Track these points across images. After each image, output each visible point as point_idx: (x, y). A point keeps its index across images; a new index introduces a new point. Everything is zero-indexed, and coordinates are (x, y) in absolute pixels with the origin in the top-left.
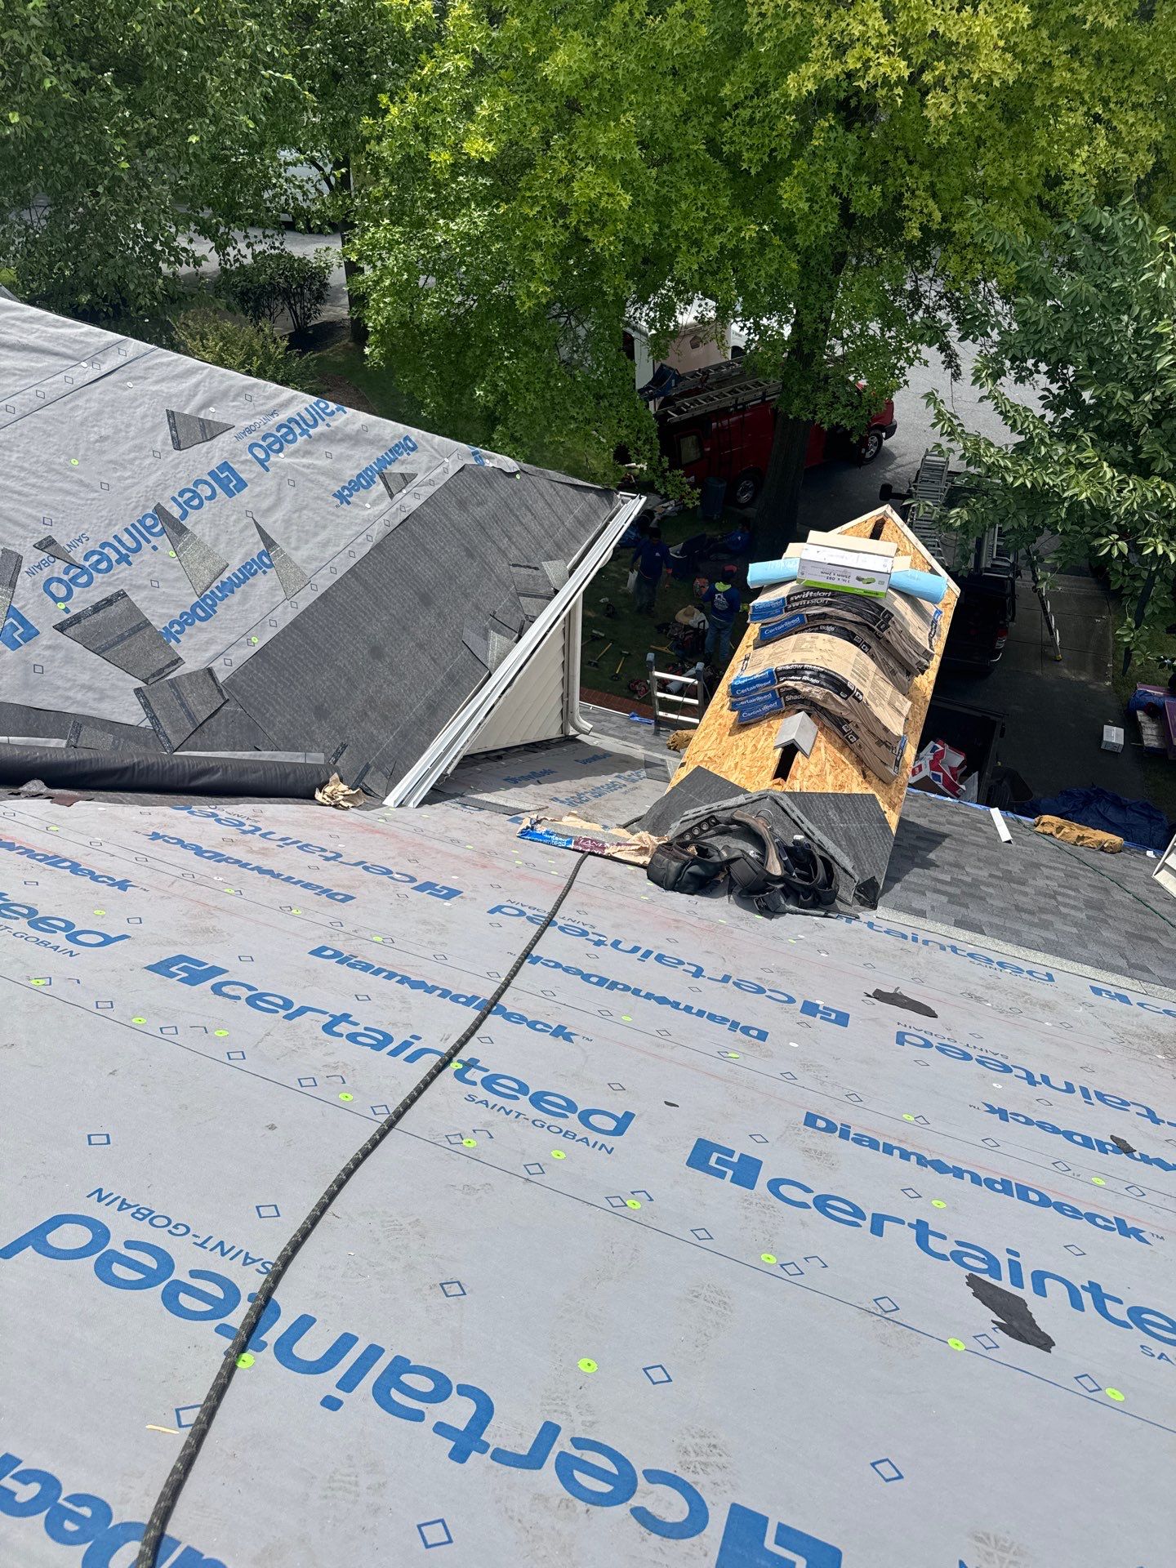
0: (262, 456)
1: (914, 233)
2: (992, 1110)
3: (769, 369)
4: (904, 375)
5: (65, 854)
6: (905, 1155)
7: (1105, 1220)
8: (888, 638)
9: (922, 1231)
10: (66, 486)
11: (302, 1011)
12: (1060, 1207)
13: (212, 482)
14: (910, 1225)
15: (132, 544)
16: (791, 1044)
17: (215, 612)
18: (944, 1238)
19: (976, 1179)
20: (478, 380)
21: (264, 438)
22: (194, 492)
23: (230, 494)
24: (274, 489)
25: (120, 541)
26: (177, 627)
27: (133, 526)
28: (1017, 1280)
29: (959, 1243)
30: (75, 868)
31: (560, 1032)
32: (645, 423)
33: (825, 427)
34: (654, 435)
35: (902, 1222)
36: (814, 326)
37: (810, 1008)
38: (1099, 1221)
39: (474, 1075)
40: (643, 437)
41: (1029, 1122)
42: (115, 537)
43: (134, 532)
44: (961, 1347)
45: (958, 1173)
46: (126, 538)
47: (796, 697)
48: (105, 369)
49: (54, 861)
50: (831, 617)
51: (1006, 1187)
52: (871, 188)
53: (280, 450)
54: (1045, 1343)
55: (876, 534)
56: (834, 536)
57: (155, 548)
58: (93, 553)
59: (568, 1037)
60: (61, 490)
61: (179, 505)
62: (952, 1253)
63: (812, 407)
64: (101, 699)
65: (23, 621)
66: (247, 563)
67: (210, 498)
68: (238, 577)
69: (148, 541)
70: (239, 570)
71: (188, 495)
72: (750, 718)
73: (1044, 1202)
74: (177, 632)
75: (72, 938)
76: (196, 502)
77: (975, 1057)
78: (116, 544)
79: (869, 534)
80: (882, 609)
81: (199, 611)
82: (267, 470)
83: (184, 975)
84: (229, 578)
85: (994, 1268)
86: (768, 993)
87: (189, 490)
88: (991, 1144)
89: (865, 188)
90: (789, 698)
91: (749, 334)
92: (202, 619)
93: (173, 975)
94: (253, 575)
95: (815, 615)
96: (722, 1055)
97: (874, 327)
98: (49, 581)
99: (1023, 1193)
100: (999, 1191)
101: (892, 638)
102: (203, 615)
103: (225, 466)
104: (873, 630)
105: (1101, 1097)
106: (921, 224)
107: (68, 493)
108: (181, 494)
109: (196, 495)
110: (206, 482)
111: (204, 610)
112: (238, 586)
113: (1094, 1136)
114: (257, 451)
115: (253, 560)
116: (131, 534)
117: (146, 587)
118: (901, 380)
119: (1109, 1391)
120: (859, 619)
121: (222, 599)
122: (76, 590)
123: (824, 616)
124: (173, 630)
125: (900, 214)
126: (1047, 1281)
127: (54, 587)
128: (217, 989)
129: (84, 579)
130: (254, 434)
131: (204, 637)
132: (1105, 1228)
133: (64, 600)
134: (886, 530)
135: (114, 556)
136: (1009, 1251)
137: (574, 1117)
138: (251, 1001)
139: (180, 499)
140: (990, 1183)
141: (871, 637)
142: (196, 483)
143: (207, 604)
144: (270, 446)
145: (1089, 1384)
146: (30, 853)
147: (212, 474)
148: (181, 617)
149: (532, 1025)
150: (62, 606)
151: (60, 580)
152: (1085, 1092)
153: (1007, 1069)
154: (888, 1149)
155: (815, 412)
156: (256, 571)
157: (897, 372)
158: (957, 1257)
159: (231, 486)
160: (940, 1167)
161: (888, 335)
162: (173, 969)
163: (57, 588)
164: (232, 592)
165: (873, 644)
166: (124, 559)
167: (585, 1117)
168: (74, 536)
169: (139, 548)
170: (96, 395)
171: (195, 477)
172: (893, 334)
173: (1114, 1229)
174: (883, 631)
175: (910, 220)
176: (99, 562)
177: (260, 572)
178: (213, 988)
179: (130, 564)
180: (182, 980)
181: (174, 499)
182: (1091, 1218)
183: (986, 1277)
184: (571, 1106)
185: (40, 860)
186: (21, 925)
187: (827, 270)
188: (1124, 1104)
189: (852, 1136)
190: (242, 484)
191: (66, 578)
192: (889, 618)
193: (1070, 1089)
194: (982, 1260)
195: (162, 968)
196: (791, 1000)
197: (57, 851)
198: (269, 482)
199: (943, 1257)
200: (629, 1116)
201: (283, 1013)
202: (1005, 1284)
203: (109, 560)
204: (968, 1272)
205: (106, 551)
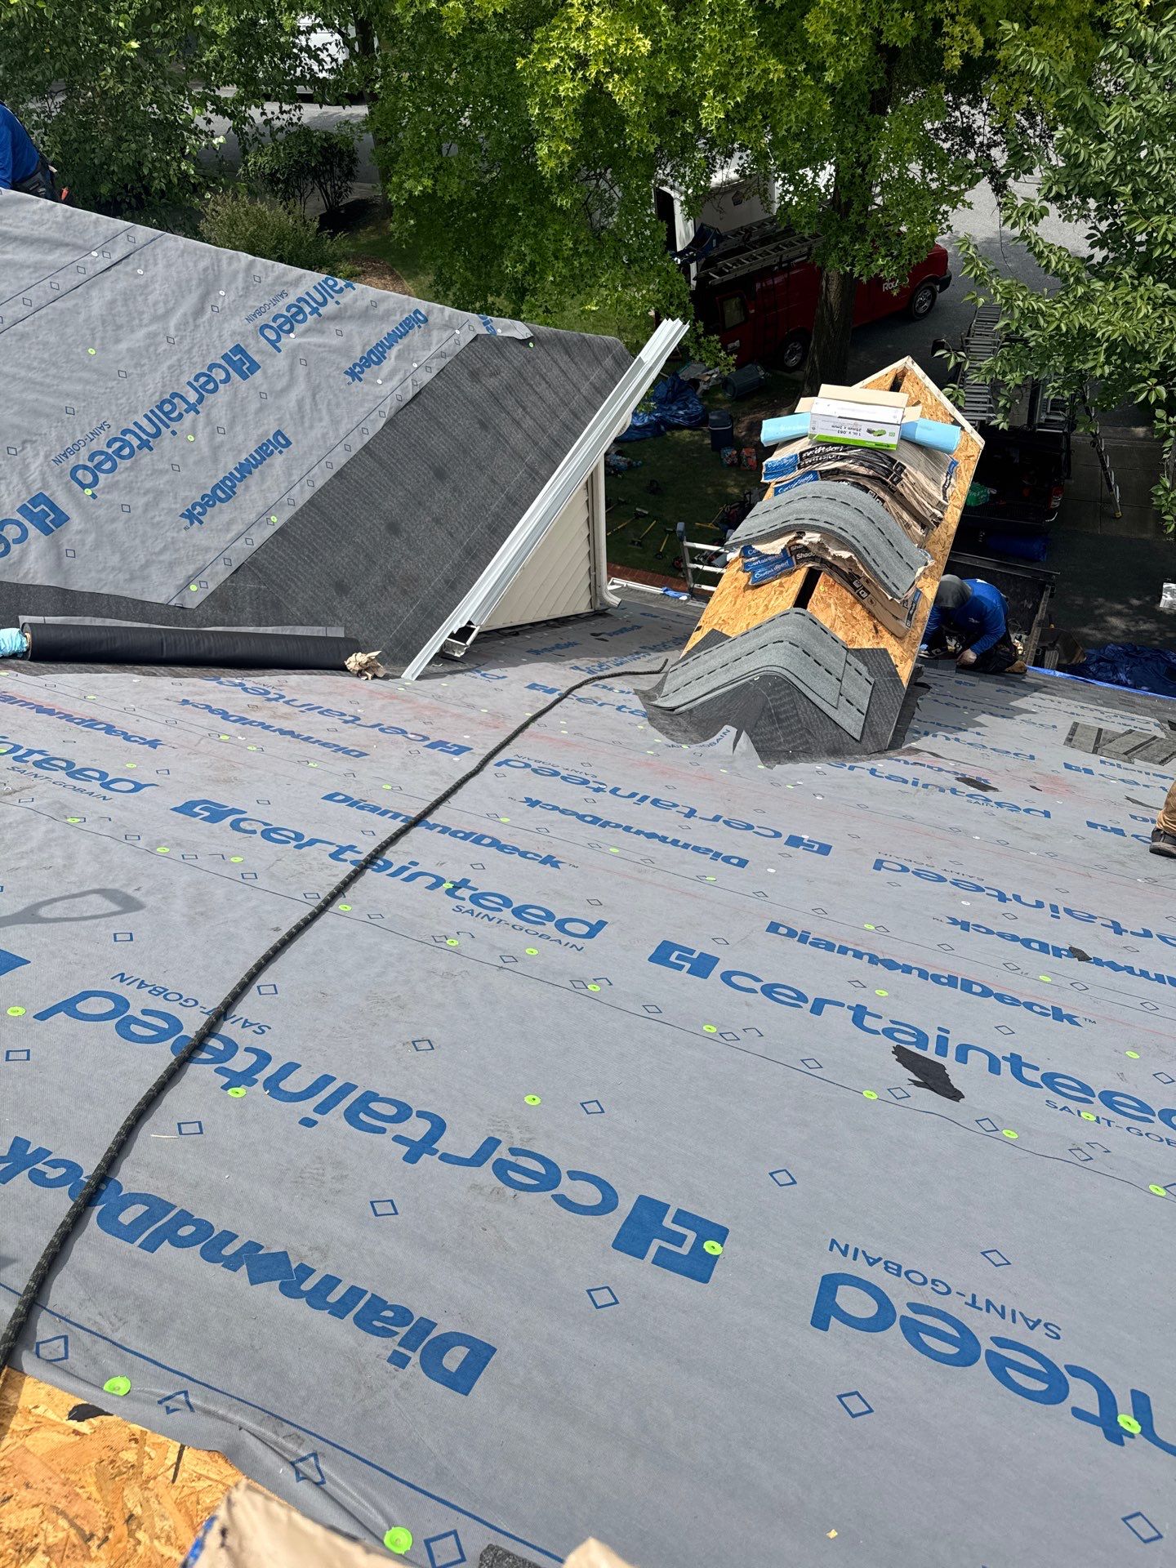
0: (273, 337)
1: (954, 61)
2: (954, 922)
3: (804, 221)
4: (946, 220)
5: (100, 718)
6: (858, 955)
7: (1041, 1007)
8: (901, 490)
9: (859, 1014)
10: (85, 375)
11: (312, 842)
12: (1000, 998)
13: (227, 366)
14: (849, 1007)
15: (151, 430)
16: (769, 870)
17: (234, 493)
18: (880, 1017)
19: (923, 974)
20: (505, 251)
21: (275, 319)
22: (209, 376)
23: (244, 377)
24: (287, 368)
25: (140, 428)
26: (199, 509)
27: (152, 411)
28: (942, 1048)
29: (893, 1022)
30: (110, 729)
31: (549, 861)
32: (677, 287)
33: (864, 279)
34: (687, 300)
35: (842, 1005)
36: (851, 171)
37: (795, 841)
38: (1036, 1008)
39: (464, 893)
40: (676, 302)
41: (989, 932)
42: (135, 424)
43: (154, 418)
44: (875, 1097)
45: (907, 969)
46: (145, 423)
47: (806, 555)
48: (116, 257)
49: (92, 723)
50: (844, 472)
51: (952, 981)
52: (902, 16)
53: (291, 330)
54: (956, 1095)
55: (895, 387)
56: (857, 390)
57: (174, 433)
58: (115, 440)
59: (555, 864)
60: (80, 380)
61: (195, 389)
62: (883, 1031)
63: (850, 260)
64: (132, 579)
65: (53, 507)
66: (264, 444)
67: (224, 381)
68: (254, 458)
69: (168, 427)
70: (256, 451)
71: (203, 380)
72: (763, 578)
73: (986, 993)
74: (199, 513)
75: (106, 786)
76: (211, 386)
77: (949, 879)
78: (137, 431)
79: (888, 387)
80: (893, 461)
81: (219, 493)
82: (279, 351)
83: (207, 814)
84: (246, 459)
85: (922, 1039)
86: (756, 829)
87: (204, 374)
88: (946, 948)
89: (897, 16)
90: (799, 556)
91: (783, 185)
92: (221, 500)
93: (196, 815)
94: (269, 455)
95: (827, 471)
96: (700, 878)
97: (915, 169)
98: (75, 469)
99: (967, 986)
100: (944, 984)
101: (905, 491)
102: (223, 496)
103: (238, 349)
104: (886, 483)
105: (1069, 911)
106: (962, 52)
107: (87, 382)
108: (197, 379)
109: (210, 379)
110: (220, 366)
111: (224, 492)
112: (256, 467)
113: (1051, 943)
114: (268, 332)
115: (269, 440)
116: (150, 420)
117: (167, 471)
118: (944, 226)
119: (1005, 1132)
120: (871, 473)
121: (240, 480)
122: (102, 476)
123: (836, 471)
124: (195, 512)
125: (939, 42)
126: (971, 1052)
127: (80, 474)
128: (235, 826)
129: (107, 466)
130: (265, 316)
131: (226, 517)
132: (1041, 1013)
133: (90, 486)
134: (906, 383)
135: (136, 443)
136: (939, 1029)
137: (551, 925)
138: (266, 835)
139: (195, 384)
140: (936, 979)
141: (885, 491)
142: (211, 367)
143: (227, 486)
144: (280, 327)
145: (989, 1126)
146: (69, 718)
147: (225, 357)
148: (203, 499)
149: (524, 854)
150: (88, 492)
151: (85, 467)
152: (1054, 908)
153: (979, 889)
154: (843, 950)
155: (853, 265)
156: (272, 452)
157: (940, 217)
158: (888, 1033)
159: (244, 368)
160: (890, 965)
161: (930, 177)
162: (197, 810)
163: (84, 475)
164: (250, 473)
165: (887, 498)
166: (145, 444)
167: (560, 925)
168: (95, 425)
169: (159, 433)
170: (107, 284)
171: (209, 362)
172: (935, 175)
173: (1048, 1015)
174: (895, 483)
175: (951, 48)
176: (121, 448)
177: (276, 452)
178: (232, 825)
179: (151, 449)
180: (203, 819)
181: (189, 383)
182: (1029, 1006)
183: (913, 1049)
184: (550, 916)
185: (78, 724)
186: (60, 775)
187: (864, 110)
188: (1090, 918)
189: (810, 940)
190: (254, 367)
191: (90, 464)
192: (902, 471)
193: (1040, 905)
194: (912, 1035)
195: (187, 809)
196: (778, 835)
197: (93, 717)
198: (281, 362)
199: (875, 1032)
200: (602, 924)
201: (294, 843)
202: (930, 1054)
203: (131, 447)
204: (896, 1044)
205: (127, 437)
